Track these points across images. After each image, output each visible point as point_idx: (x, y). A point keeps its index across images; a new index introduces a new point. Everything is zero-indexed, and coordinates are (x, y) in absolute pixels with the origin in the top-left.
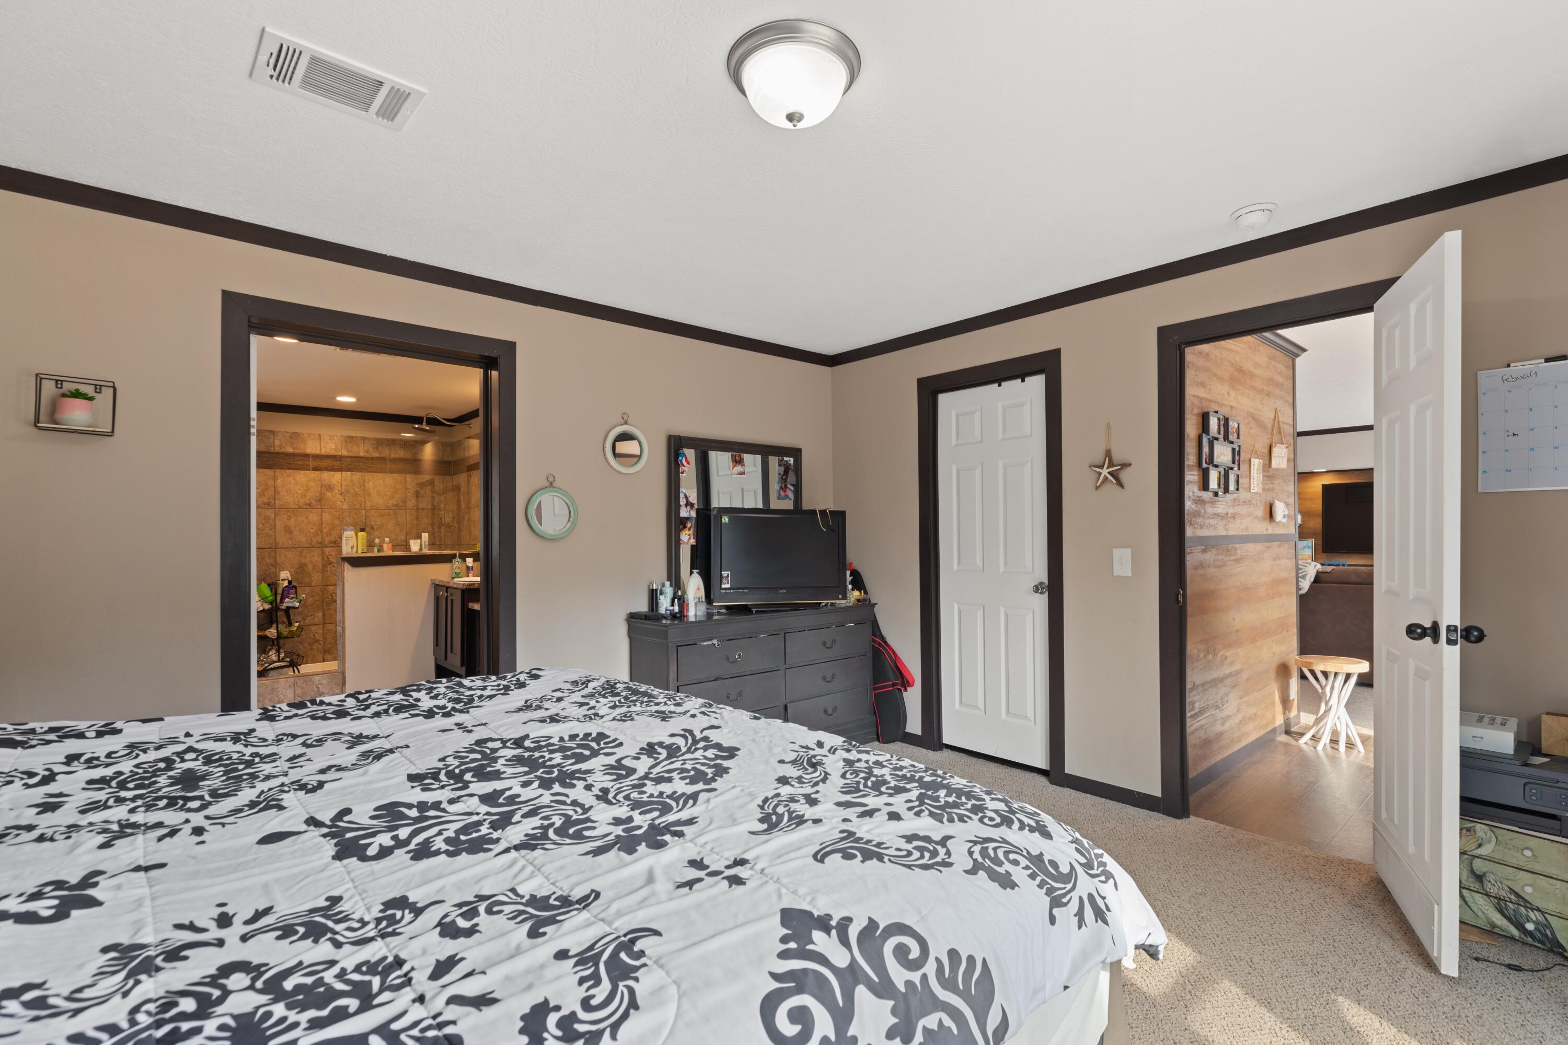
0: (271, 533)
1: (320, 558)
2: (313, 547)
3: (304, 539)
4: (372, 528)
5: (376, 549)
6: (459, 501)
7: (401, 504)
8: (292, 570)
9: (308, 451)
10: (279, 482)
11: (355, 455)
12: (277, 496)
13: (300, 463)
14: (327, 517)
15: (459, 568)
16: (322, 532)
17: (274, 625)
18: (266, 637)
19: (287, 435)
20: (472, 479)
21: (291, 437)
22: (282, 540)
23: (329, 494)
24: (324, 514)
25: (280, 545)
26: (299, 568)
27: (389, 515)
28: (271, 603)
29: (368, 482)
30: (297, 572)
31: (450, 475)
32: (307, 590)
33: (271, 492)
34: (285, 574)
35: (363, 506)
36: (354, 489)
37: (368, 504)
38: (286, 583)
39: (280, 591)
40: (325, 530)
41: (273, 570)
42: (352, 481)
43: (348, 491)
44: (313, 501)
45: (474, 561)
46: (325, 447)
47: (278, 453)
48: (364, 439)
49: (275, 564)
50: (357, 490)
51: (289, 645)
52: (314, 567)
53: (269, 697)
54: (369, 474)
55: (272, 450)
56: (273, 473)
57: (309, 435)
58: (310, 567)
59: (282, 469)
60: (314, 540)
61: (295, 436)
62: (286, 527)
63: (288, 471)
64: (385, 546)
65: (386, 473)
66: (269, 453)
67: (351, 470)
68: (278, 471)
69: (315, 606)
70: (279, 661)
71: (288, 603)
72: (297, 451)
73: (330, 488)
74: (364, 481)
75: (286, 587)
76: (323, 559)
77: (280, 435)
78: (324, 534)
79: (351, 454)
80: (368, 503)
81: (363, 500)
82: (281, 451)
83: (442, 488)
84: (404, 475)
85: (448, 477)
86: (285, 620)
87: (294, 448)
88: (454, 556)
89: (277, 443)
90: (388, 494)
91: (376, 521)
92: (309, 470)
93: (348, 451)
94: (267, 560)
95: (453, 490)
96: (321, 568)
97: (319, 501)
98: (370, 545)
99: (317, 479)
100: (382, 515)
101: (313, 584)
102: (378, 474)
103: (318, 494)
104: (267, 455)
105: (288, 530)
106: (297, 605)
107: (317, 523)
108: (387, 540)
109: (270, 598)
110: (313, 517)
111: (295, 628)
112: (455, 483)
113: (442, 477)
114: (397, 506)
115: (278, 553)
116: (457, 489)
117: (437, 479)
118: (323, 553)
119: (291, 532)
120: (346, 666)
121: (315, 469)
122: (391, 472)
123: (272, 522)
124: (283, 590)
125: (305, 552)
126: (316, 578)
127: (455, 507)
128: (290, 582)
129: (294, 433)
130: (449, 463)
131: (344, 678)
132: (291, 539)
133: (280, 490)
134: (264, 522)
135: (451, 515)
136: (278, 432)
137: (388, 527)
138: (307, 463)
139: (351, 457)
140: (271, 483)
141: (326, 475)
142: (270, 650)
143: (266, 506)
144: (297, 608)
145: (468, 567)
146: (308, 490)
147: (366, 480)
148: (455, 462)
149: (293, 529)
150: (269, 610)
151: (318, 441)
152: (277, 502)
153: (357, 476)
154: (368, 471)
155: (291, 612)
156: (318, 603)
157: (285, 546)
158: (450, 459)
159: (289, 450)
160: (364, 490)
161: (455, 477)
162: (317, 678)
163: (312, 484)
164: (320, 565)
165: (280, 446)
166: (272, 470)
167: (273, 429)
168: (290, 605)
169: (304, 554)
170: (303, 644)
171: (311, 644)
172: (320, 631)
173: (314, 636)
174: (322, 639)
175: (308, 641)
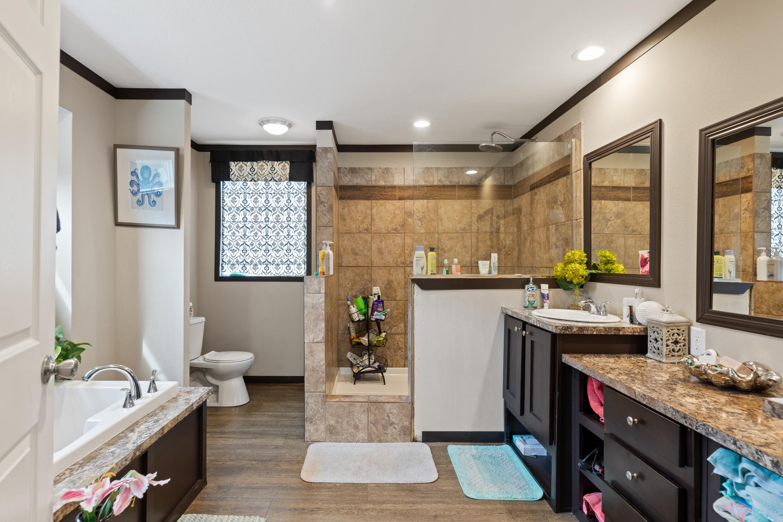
0: (368, 254)
1: (403, 276)
2: (398, 266)
3: (391, 260)
4: (443, 249)
5: (445, 270)
6: (519, 222)
7: (467, 228)
8: (383, 286)
9: (395, 183)
10: (374, 210)
11: (431, 184)
12: (373, 223)
13: (389, 194)
14: (408, 241)
15: (533, 295)
16: (404, 253)
17: (367, 334)
18: (360, 344)
19: (380, 170)
20: (537, 197)
21: (384, 172)
22: (377, 260)
23: (410, 220)
24: (406, 238)
25: (375, 265)
26: (388, 284)
27: (457, 238)
28: (364, 315)
29: (441, 208)
30: (386, 288)
31: (511, 199)
32: (393, 303)
33: (368, 220)
34: (376, 290)
35: (436, 229)
36: (429, 215)
37: (441, 229)
38: (376, 298)
39: (371, 305)
40: (407, 252)
41: (370, 285)
42: (428, 208)
43: (424, 217)
44: (398, 227)
46: (407, 179)
47: (373, 187)
48: (438, 169)
49: (371, 281)
50: (432, 216)
51: (379, 351)
52: (399, 284)
53: (347, 419)
54: (441, 201)
55: (370, 184)
56: (370, 203)
57: (396, 169)
58: (396, 283)
59: (376, 199)
60: (399, 260)
61: (386, 171)
62: (379, 249)
63: (381, 201)
64: (454, 267)
65: (455, 199)
66: (368, 187)
67: (427, 198)
68: (373, 201)
69: (398, 318)
70: (369, 366)
71: (377, 315)
72: (388, 184)
73: (410, 214)
74: (437, 207)
75: (376, 301)
76: (405, 277)
77: (375, 171)
78: (406, 256)
79: (427, 184)
80: (440, 227)
81: (436, 225)
82: (376, 184)
83: (503, 212)
84: (469, 201)
85: (509, 201)
86: (377, 328)
87: (385, 182)
89: (373, 178)
90: (457, 218)
91: (447, 244)
92: (396, 199)
93: (425, 182)
94: (365, 276)
95: (513, 214)
96: (403, 284)
97: (403, 226)
98: (440, 266)
99: (401, 207)
100: (451, 238)
101: (398, 299)
102: (448, 201)
103: (402, 221)
104: (366, 188)
105: (380, 252)
106: (383, 317)
107: (401, 245)
108: (456, 260)
109: (364, 310)
110: (398, 240)
111: (382, 339)
112: (516, 206)
113: (503, 201)
114: (464, 229)
115: (373, 272)
116: (518, 211)
117: (499, 203)
118: (405, 272)
119: (382, 254)
120: (415, 397)
121: (400, 199)
122: (460, 198)
123: (369, 245)
124: (373, 304)
125: (392, 270)
126: (400, 294)
127: (515, 230)
128: (379, 297)
129: (386, 168)
130: (510, 187)
132: (382, 259)
133: (375, 217)
134: (363, 244)
135: (511, 237)
136: (374, 168)
137: (456, 250)
138: (394, 194)
139: (427, 186)
140: (369, 212)
141: (408, 203)
142: (364, 354)
143: (366, 232)
144: (383, 320)
146: (395, 217)
147: (439, 207)
148: (515, 185)
149: (384, 251)
150: (363, 320)
151: (403, 174)
152: (373, 227)
153: (432, 203)
154: (440, 199)
155: (381, 322)
156: (401, 315)
157: (378, 265)
158: (511, 183)
159: (382, 183)
160: (437, 216)
161: (515, 200)
162: (388, 406)
163: (398, 212)
164: (403, 282)
165: (375, 181)
166: (370, 201)
167: (371, 167)
168: (378, 317)
169: (391, 272)
170: (388, 352)
171: (395, 351)
172: (402, 340)
173: (398, 343)
174: (403, 347)
175: (392, 351)
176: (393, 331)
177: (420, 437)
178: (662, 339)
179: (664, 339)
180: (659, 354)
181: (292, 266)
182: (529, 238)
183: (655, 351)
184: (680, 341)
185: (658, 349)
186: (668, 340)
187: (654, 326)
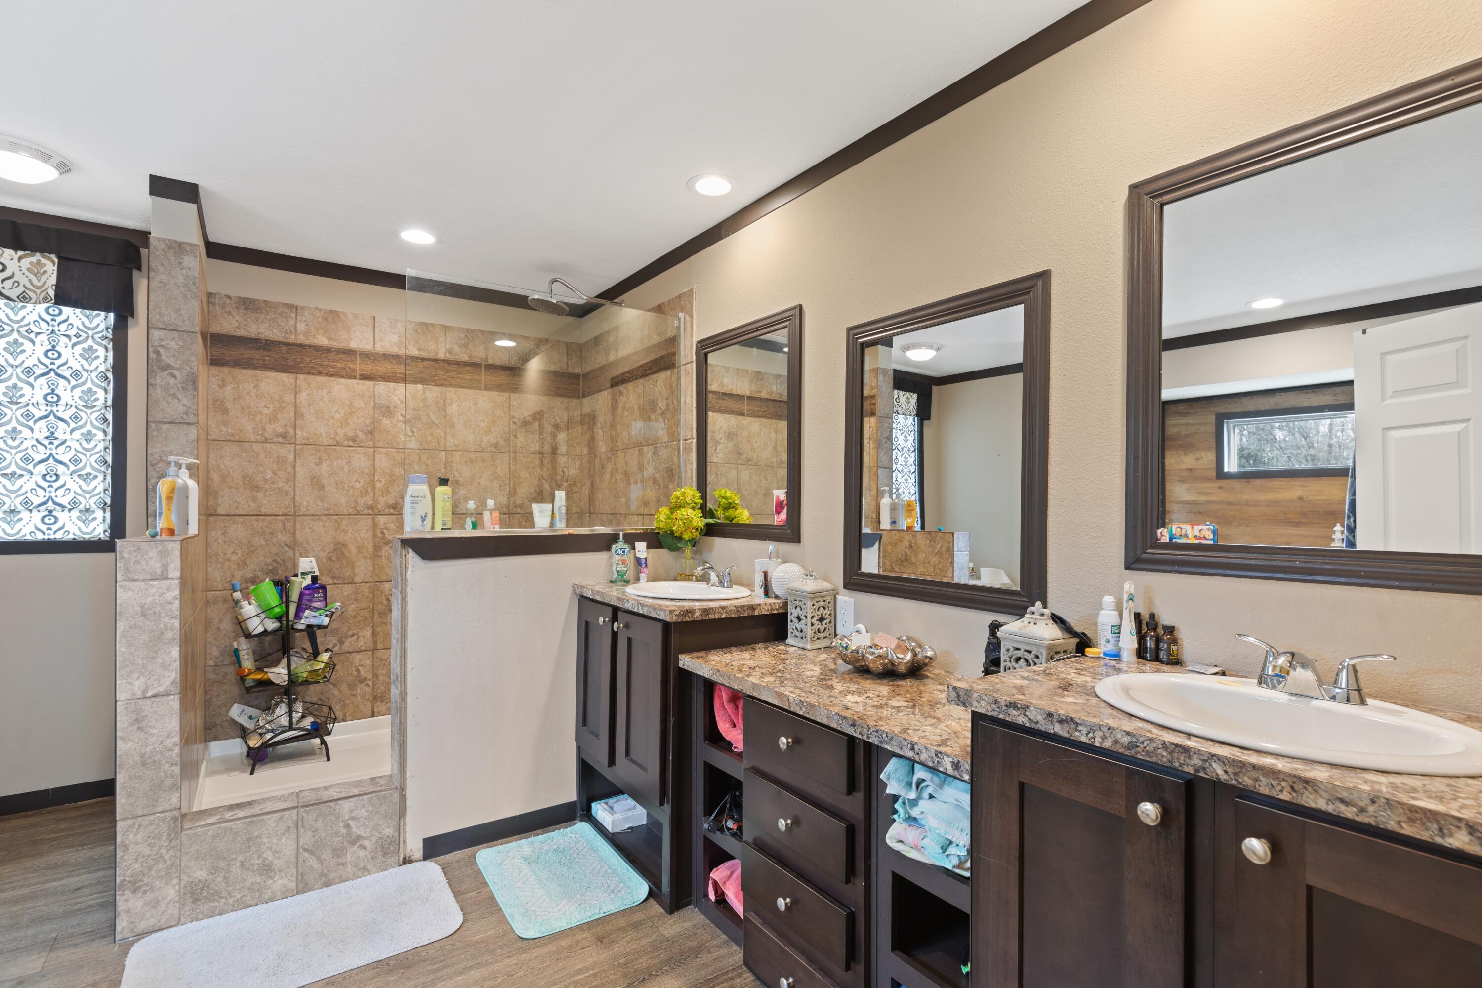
0: (287, 487)
1: (370, 533)
2: (358, 514)
3: (343, 500)
4: (457, 482)
5: (469, 523)
6: (592, 440)
7: (502, 442)
8: (322, 554)
9: (353, 345)
10: (303, 397)
11: (432, 356)
12: (299, 422)
13: (340, 365)
14: (382, 462)
15: (624, 562)
16: (374, 488)
17: (285, 661)
18: (267, 683)
19: (318, 314)
20: (623, 399)
21: (326, 319)
22: (307, 500)
23: (386, 421)
24: (378, 457)
25: (303, 510)
26: (335, 550)
27: (483, 461)
28: (279, 619)
29: (451, 404)
30: (330, 559)
31: (578, 397)
32: (348, 589)
33: (288, 415)
34: (308, 564)
35: (442, 443)
36: (428, 415)
37: (451, 442)
38: (308, 581)
39: (295, 596)
40: (378, 485)
41: (290, 553)
42: (425, 400)
43: (418, 418)
44: (360, 434)
45: (648, 547)
46: (381, 340)
47: (302, 346)
48: (446, 329)
49: (293, 545)
50: (433, 417)
51: (312, 693)
52: (360, 549)
53: (241, 858)
54: (453, 390)
55: (292, 339)
56: (292, 381)
57: (356, 316)
58: (353, 549)
59: (308, 373)
60: (361, 502)
61: (333, 316)
62: (313, 478)
63: (319, 379)
64: (487, 516)
65: (479, 388)
66: (287, 344)
67: (424, 382)
68: (301, 377)
69: (359, 618)
70: (291, 728)
71: (309, 618)
72: (335, 344)
73: (388, 411)
74: (444, 401)
75: (307, 588)
76: (375, 536)
77: (306, 313)
78: (378, 493)
79: (424, 354)
80: (450, 439)
81: (442, 434)
82: (308, 342)
83: (565, 419)
84: (506, 394)
85: (575, 401)
86: (307, 645)
87: (329, 339)
88: (614, 538)
89: (301, 327)
90: (482, 425)
91: (466, 468)
92: (354, 378)
93: (420, 349)
94: (279, 536)
95: (582, 423)
96: (371, 551)
97: (371, 432)
99: (367, 394)
100: (471, 461)
101: (358, 579)
102: (466, 391)
103: (368, 422)
104: (283, 347)
105: (317, 483)
106: (326, 621)
107: (367, 471)
108: (490, 503)
109: (277, 610)
110: (360, 460)
111: (322, 666)
112: (587, 410)
113: (565, 400)
114: (496, 445)
115: (298, 526)
116: (590, 420)
117: (559, 403)
118: (375, 525)
119: (322, 487)
120: (408, 774)
121: (365, 377)
122: (487, 388)
123: (290, 469)
124: (302, 595)
125: (345, 522)
126: (363, 570)
127: (585, 451)
128: (315, 579)
129: (331, 312)
130: (577, 377)
131: (403, 798)
132: (322, 499)
133: (304, 411)
134: (275, 467)
135: (578, 463)
136: (303, 308)
137: (482, 483)
138: (351, 365)
139: (423, 359)
140: (289, 398)
141: (382, 388)
142: (277, 705)
143: (280, 440)
144: (325, 627)
145: (638, 561)
146: (352, 413)
147: (448, 401)
148: (585, 376)
149: (325, 482)
150: (274, 631)
151: (371, 328)
152: (298, 432)
153: (433, 392)
154: (451, 385)
155: (319, 633)
156: (365, 613)
157: (312, 512)
158: (578, 371)
159: (322, 341)
160: (445, 417)
161: (586, 400)
162: (346, 805)
163: (359, 403)
164: (370, 547)
165: (306, 334)
166: (292, 376)
167: (296, 303)
168: (313, 622)
169: (343, 526)
170: (335, 692)
171: (351, 686)
172: (368, 662)
173: (358, 671)
174: (370, 676)
175: (344, 687)
176: (348, 645)
177: (419, 850)
178: (806, 617)
179: (809, 617)
180: (802, 638)
181: (63, 516)
182: (609, 466)
183: (799, 634)
184: (826, 617)
185: (801, 631)
186: (812, 617)
187: (796, 598)
